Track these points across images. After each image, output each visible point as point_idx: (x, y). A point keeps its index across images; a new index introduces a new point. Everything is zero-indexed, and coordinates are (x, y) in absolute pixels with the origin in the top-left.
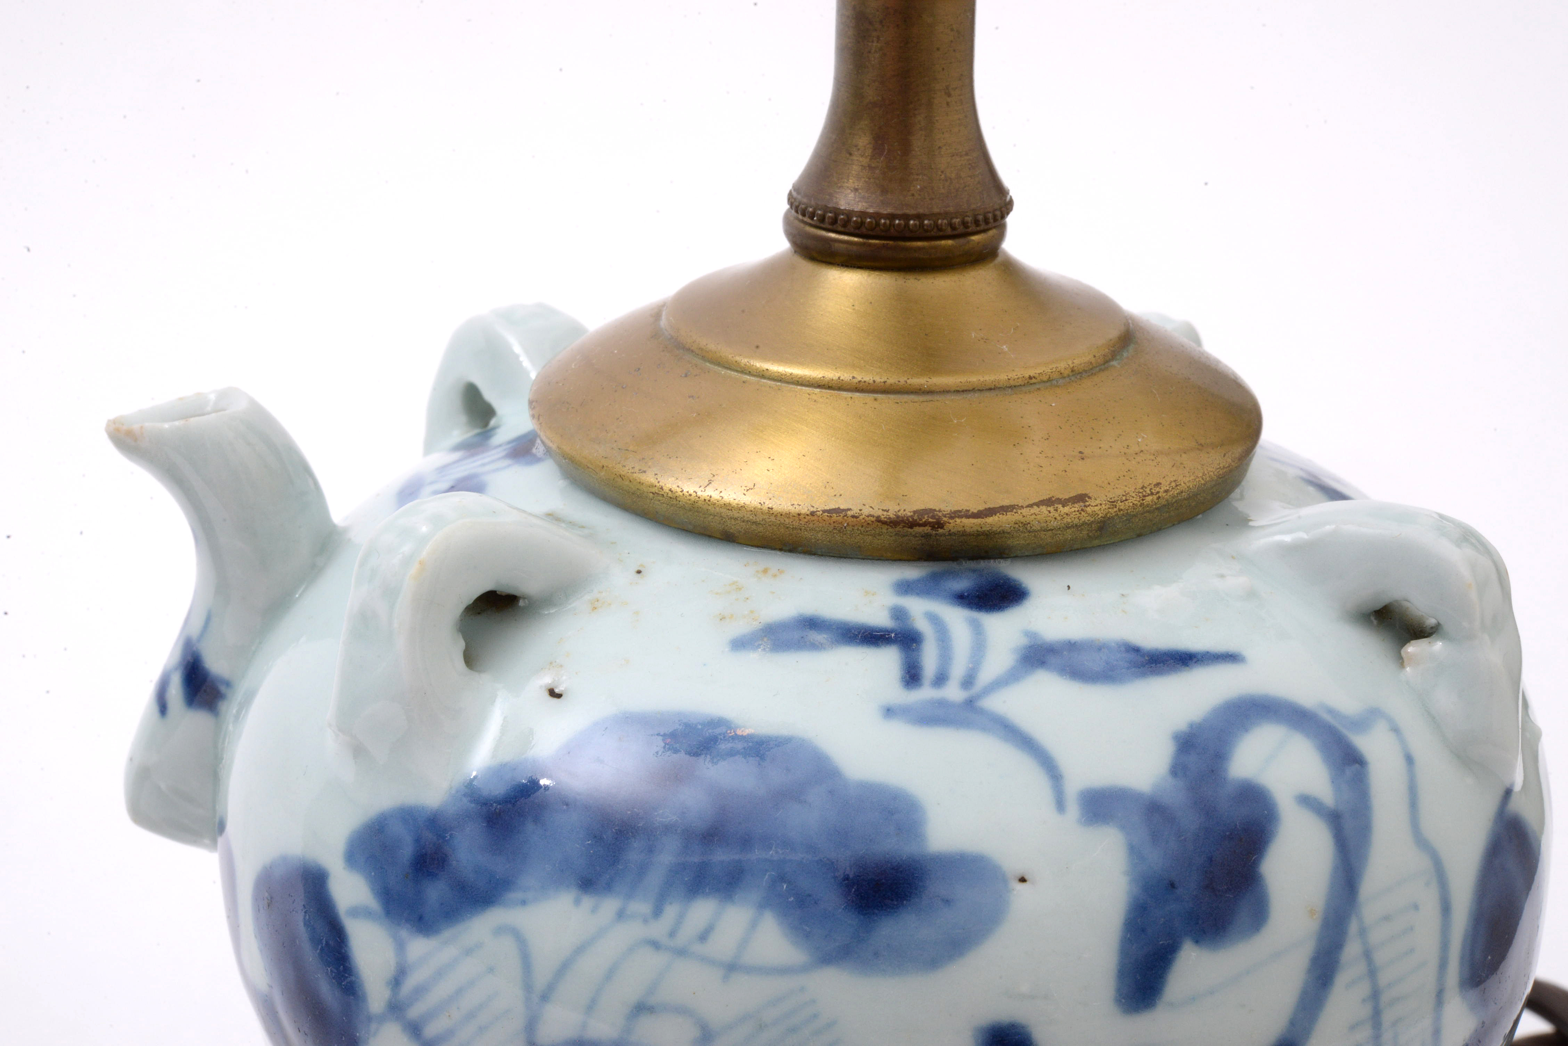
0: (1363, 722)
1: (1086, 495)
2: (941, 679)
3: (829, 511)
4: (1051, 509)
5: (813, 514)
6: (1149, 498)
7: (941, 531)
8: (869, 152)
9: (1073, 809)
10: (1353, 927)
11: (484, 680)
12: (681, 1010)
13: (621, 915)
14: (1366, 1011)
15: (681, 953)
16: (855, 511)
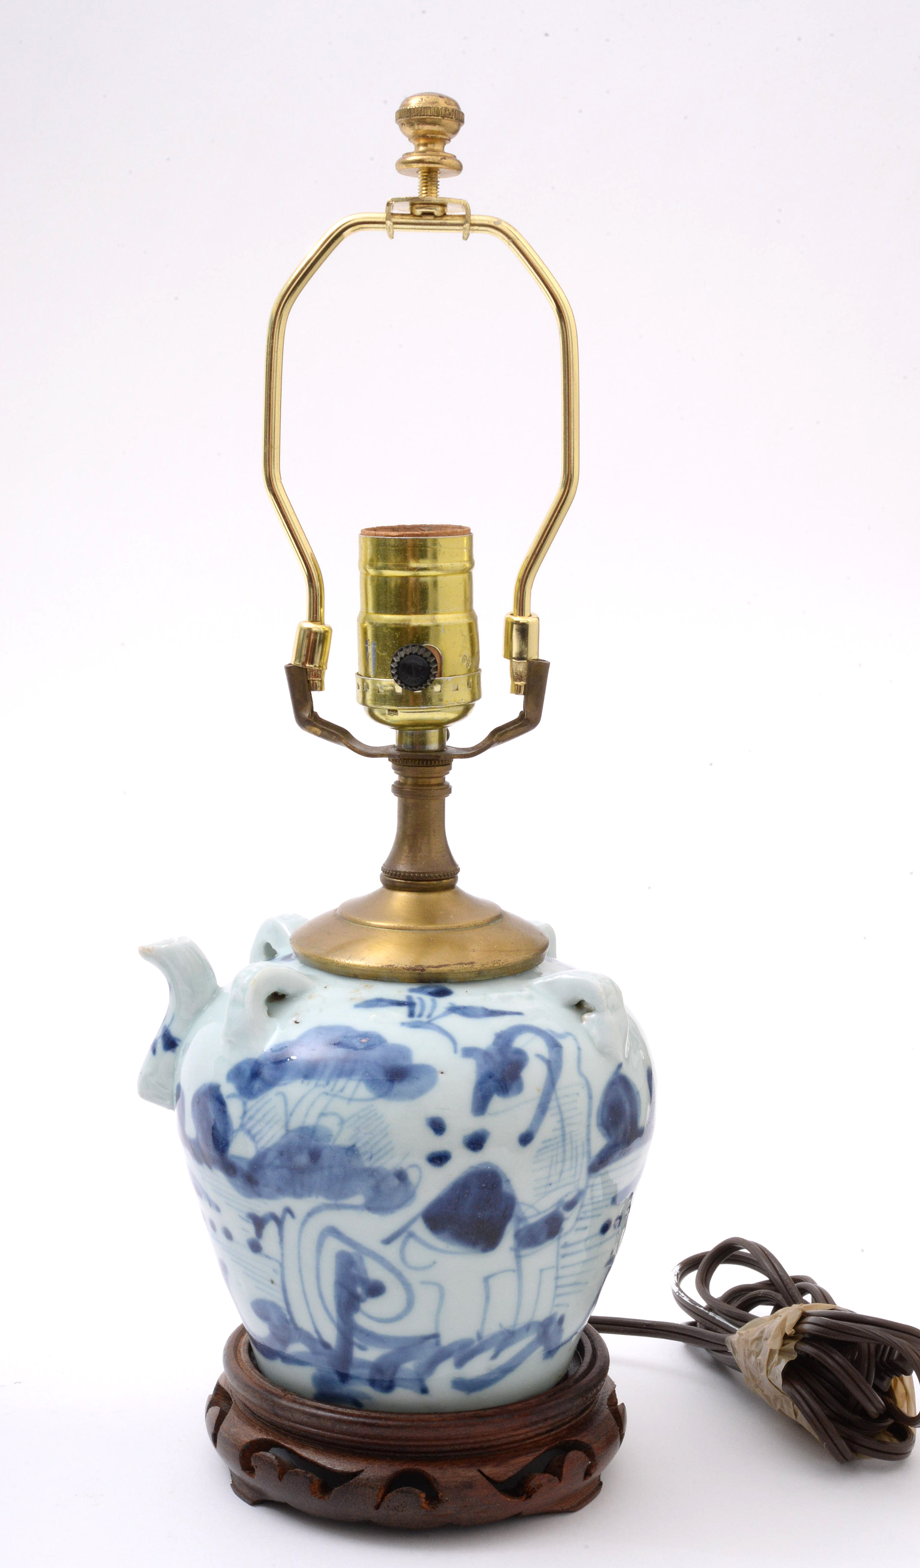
0: (563, 1036)
1: (473, 962)
2: (420, 1015)
3: (388, 966)
4: (461, 966)
5: (382, 967)
6: (496, 965)
7: (424, 972)
8: (407, 851)
9: (460, 1053)
10: (554, 1097)
11: (274, 1020)
12: (335, 1114)
13: (316, 1085)
14: (559, 1125)
15: (335, 1096)
16: (396, 966)
